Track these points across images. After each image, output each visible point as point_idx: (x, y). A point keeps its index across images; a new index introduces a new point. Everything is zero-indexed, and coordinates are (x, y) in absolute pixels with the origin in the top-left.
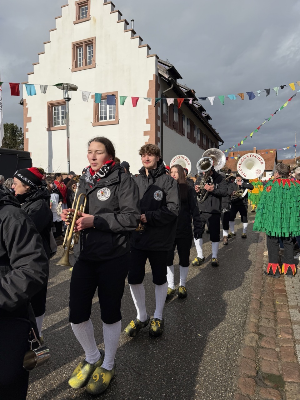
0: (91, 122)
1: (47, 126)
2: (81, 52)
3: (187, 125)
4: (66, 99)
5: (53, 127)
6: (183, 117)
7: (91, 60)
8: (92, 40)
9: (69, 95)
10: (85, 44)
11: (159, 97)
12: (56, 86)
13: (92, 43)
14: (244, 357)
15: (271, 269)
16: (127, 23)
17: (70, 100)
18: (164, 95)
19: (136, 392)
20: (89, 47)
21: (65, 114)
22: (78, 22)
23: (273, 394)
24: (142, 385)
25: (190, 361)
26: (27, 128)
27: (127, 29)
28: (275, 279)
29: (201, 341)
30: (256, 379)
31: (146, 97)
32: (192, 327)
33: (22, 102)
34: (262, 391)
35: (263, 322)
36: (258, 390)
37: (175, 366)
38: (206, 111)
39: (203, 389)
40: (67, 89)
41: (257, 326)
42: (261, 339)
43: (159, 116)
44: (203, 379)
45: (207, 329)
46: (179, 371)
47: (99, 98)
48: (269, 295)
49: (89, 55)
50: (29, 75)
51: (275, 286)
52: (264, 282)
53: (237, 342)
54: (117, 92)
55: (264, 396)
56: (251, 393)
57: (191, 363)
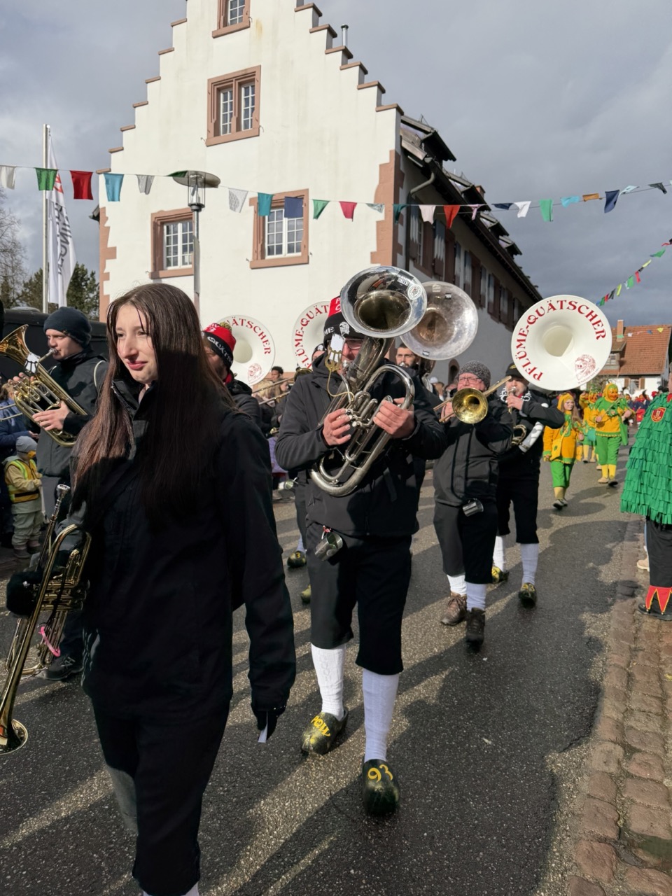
0: (247, 260)
1: (150, 268)
2: (229, 101)
3: (465, 266)
4: (194, 207)
5: (162, 269)
6: (455, 249)
7: (250, 118)
8: (253, 74)
9: (199, 198)
10: (237, 82)
11: (403, 201)
12: (171, 178)
13: (253, 80)
14: (589, 795)
15: (655, 599)
16: (332, 34)
17: (203, 209)
18: (413, 197)
19: (343, 859)
20: (247, 89)
21: (191, 241)
22: (223, 33)
23: (657, 881)
24: (358, 845)
25: (464, 797)
26: (106, 271)
27: (331, 48)
28: (663, 622)
29: (491, 755)
30: (617, 846)
31: (372, 202)
32: (470, 723)
33: (96, 215)
34: (630, 874)
35: (635, 720)
36: (621, 872)
37: (430, 807)
38: (508, 235)
39: (494, 862)
40: (197, 183)
41: (620, 728)
42: (630, 758)
43: (399, 244)
44: (495, 838)
45: (504, 729)
46: (441, 819)
47: (266, 203)
48: (649, 659)
49: (246, 106)
50: (113, 155)
51: (663, 639)
52: (638, 630)
53: (575, 762)
54: (307, 190)
55: (635, 886)
56: (604, 877)
57: (468, 802)
